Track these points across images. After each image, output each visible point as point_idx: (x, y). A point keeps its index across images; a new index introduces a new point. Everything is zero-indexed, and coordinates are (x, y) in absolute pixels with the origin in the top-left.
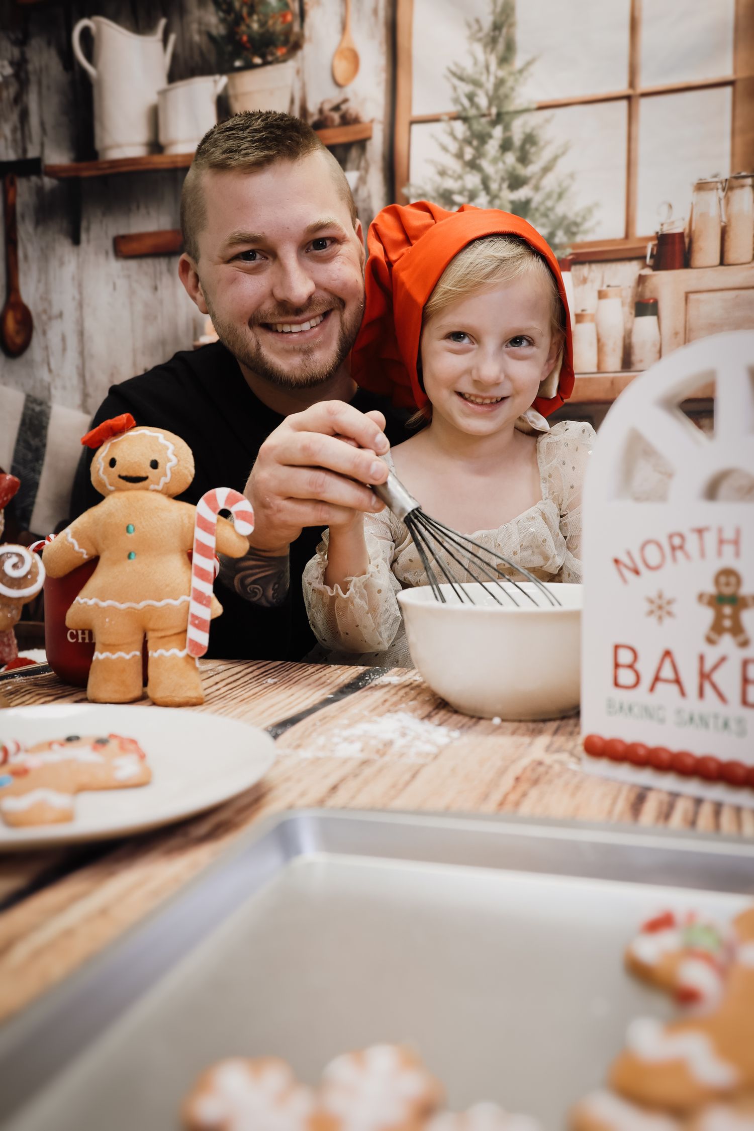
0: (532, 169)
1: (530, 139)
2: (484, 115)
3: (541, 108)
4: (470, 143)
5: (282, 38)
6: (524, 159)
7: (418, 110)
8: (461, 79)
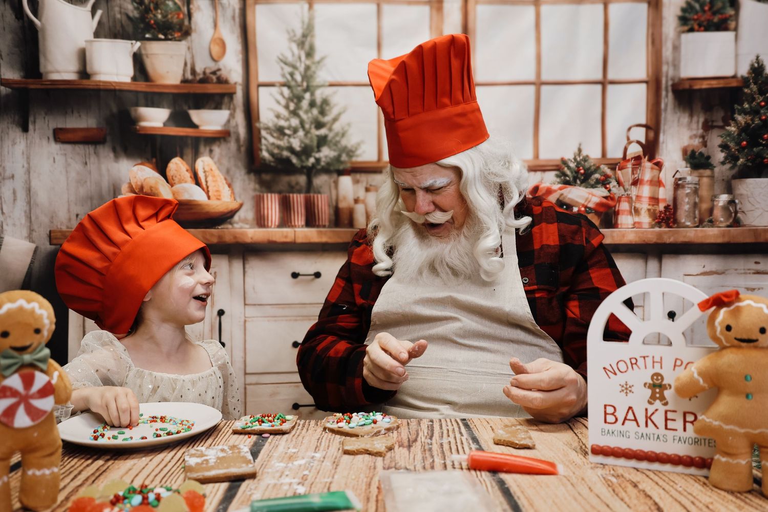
0: (327, 119)
1: (325, 102)
2: (299, 86)
3: (331, 85)
4: (292, 100)
5: (178, 27)
6: (323, 113)
7: (262, 78)
8: (286, 63)
